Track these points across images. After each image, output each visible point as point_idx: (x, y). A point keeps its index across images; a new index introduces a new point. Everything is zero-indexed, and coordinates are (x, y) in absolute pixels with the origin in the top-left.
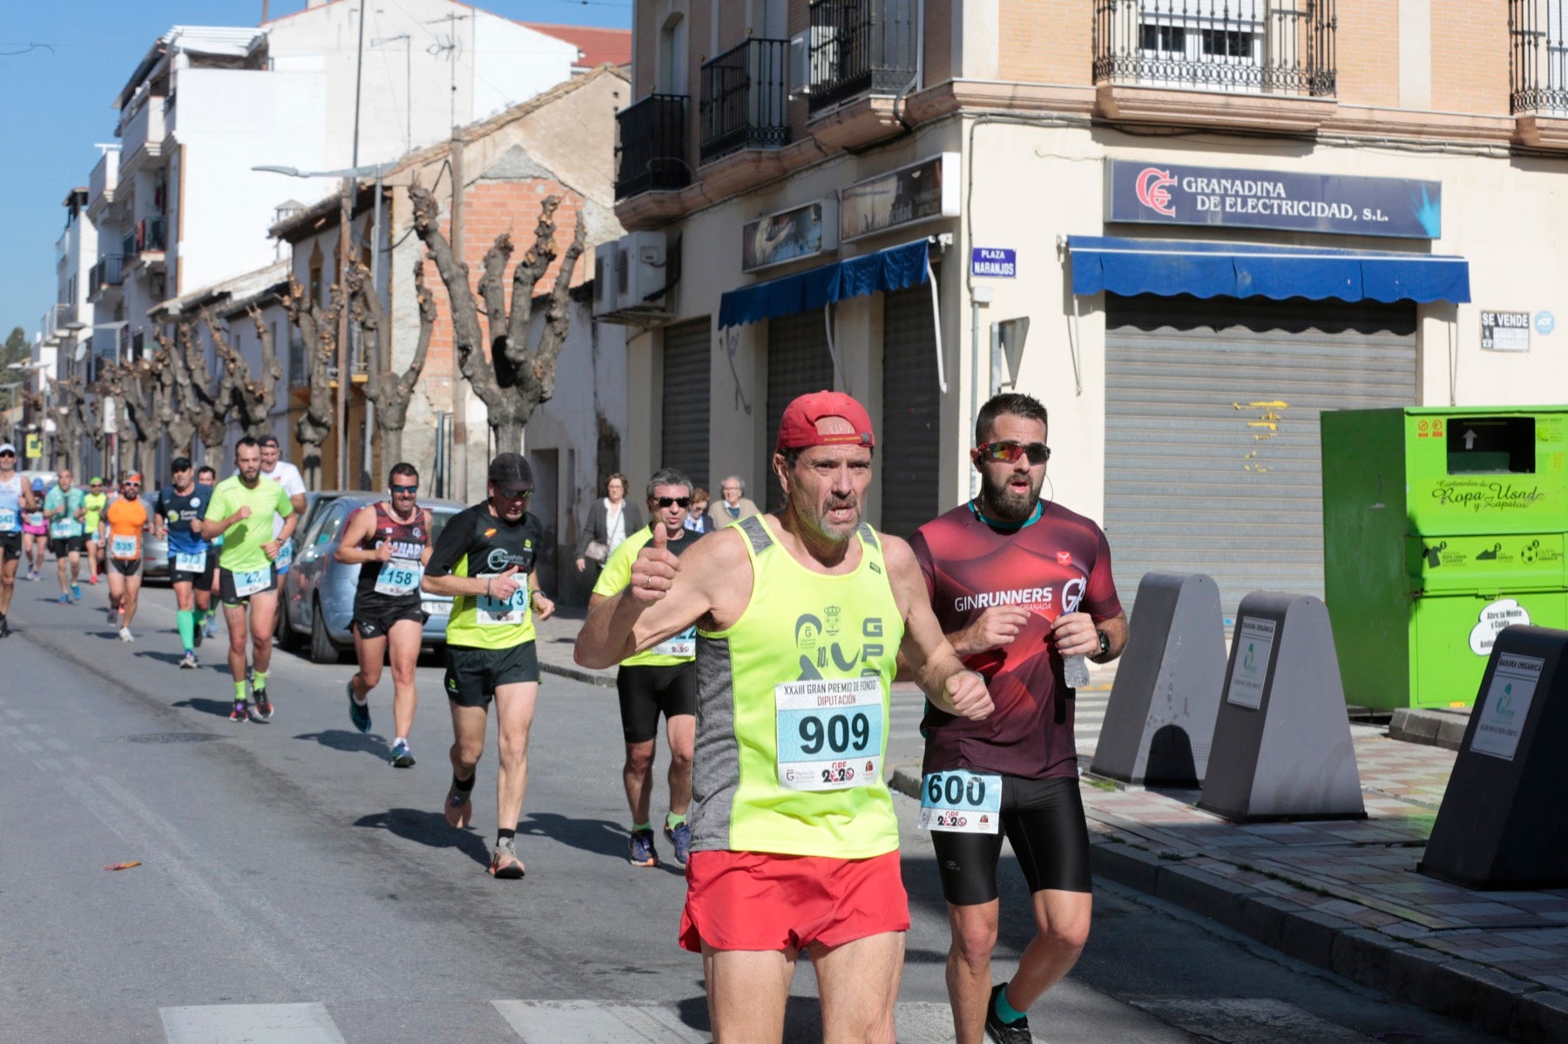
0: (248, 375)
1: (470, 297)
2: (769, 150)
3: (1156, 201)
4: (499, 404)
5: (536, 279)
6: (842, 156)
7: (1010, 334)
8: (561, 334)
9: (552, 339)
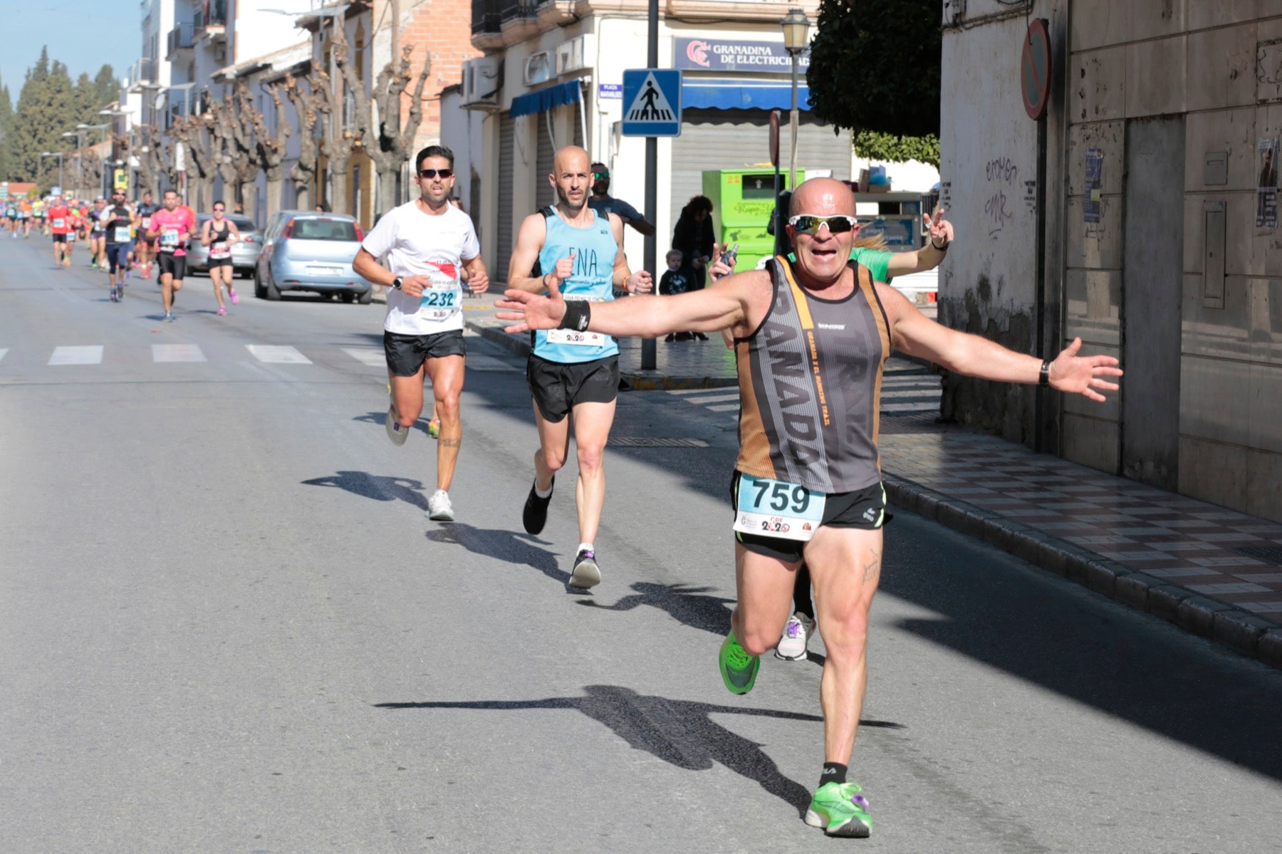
0: (267, 134)
2: (529, 19)
3: (699, 58)
4: (381, 161)
5: (401, 92)
7: (617, 129)
9: (412, 125)
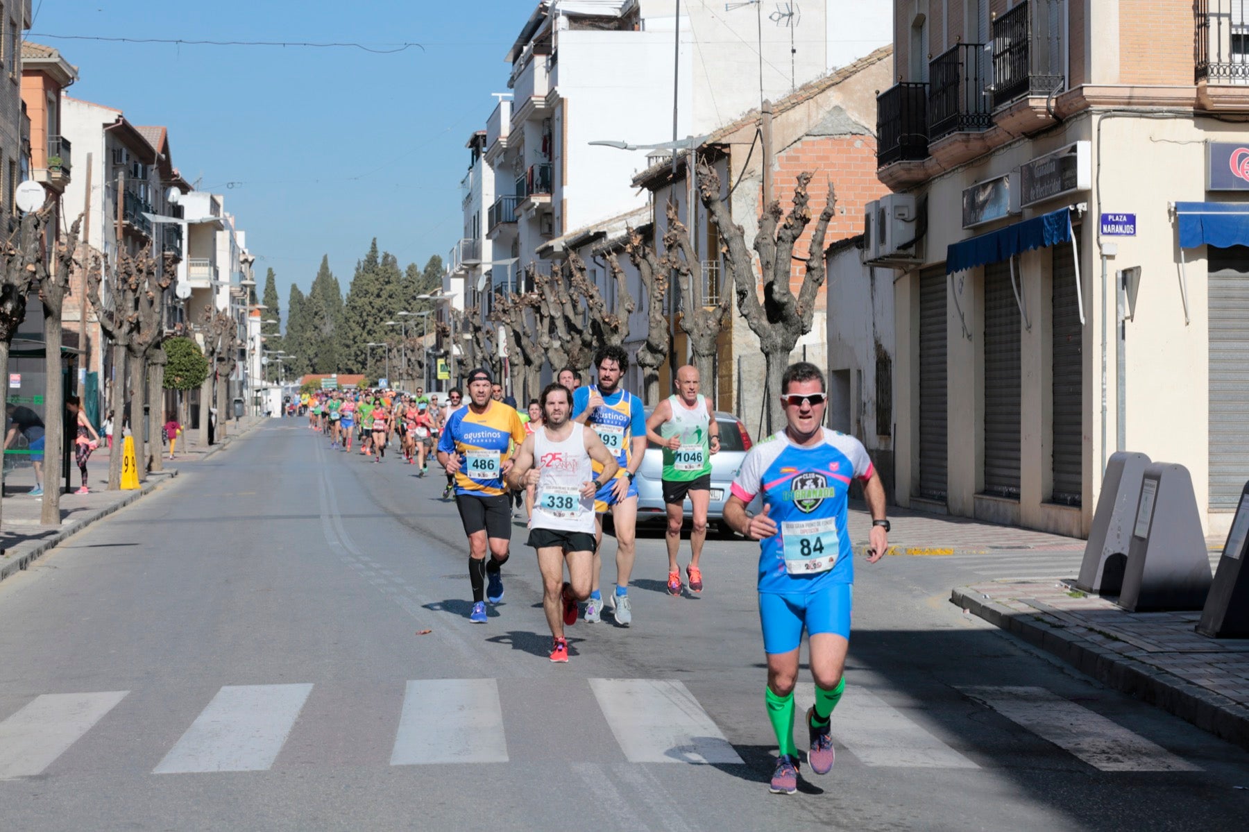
0: (604, 309)
1: (746, 252)
2: (974, 133)
3: (1246, 173)
4: (769, 336)
5: (795, 238)
6: (1023, 139)
7: (1128, 278)
8: (818, 280)
9: (810, 284)
